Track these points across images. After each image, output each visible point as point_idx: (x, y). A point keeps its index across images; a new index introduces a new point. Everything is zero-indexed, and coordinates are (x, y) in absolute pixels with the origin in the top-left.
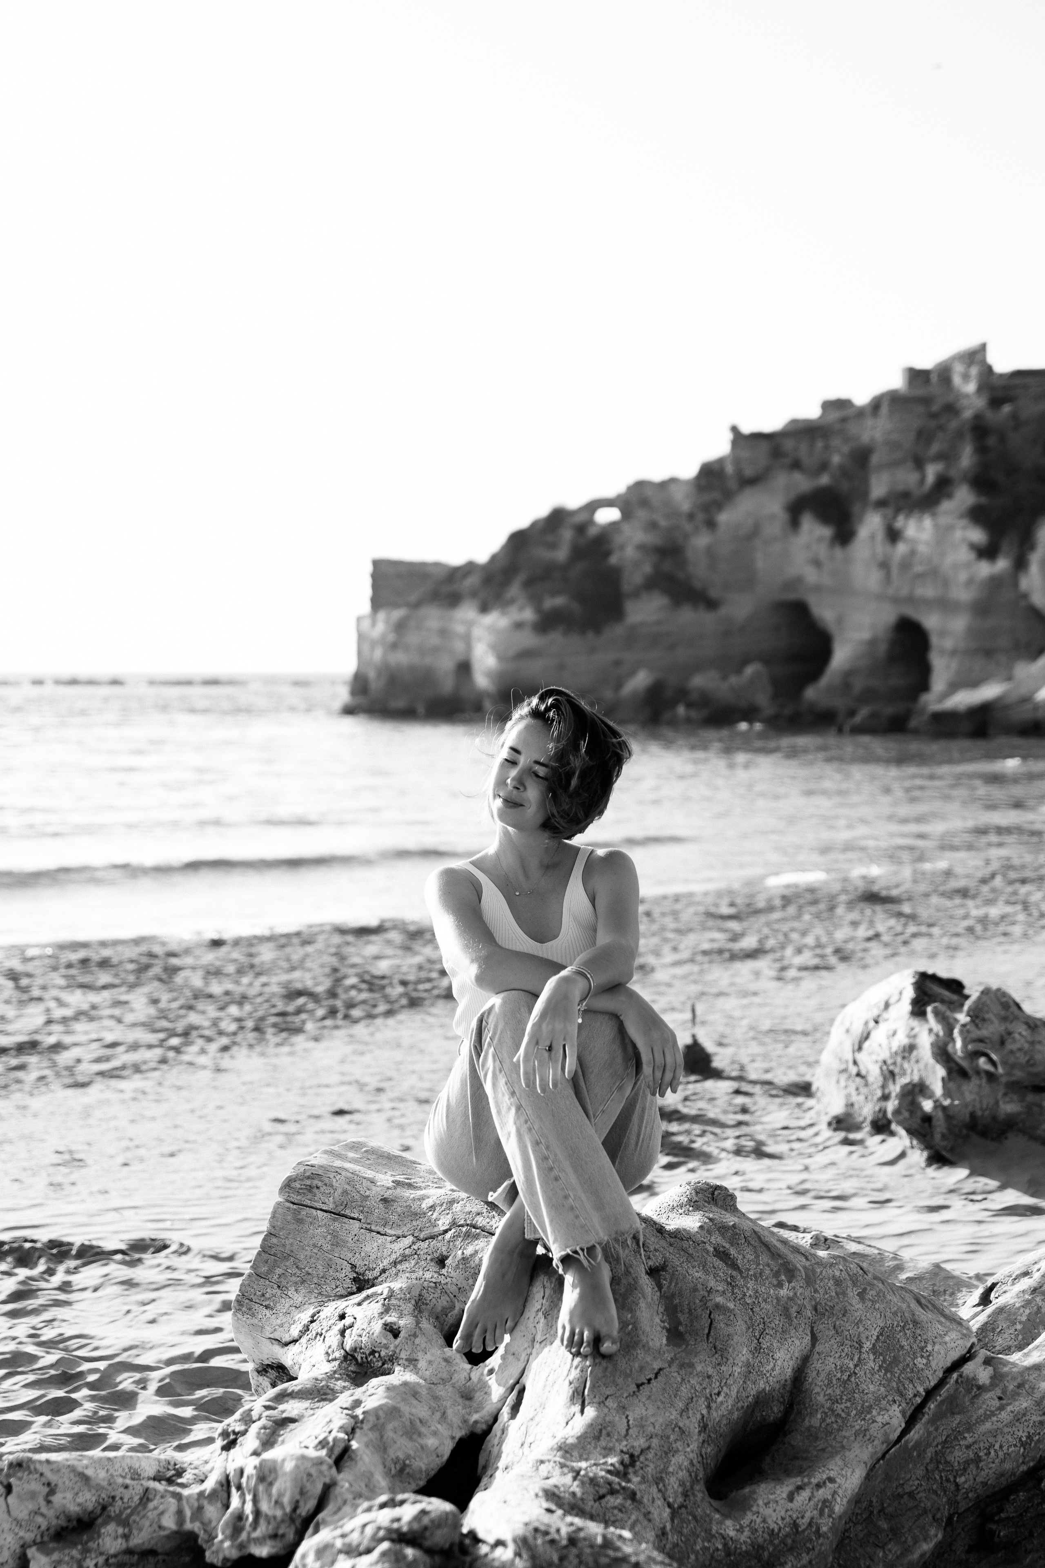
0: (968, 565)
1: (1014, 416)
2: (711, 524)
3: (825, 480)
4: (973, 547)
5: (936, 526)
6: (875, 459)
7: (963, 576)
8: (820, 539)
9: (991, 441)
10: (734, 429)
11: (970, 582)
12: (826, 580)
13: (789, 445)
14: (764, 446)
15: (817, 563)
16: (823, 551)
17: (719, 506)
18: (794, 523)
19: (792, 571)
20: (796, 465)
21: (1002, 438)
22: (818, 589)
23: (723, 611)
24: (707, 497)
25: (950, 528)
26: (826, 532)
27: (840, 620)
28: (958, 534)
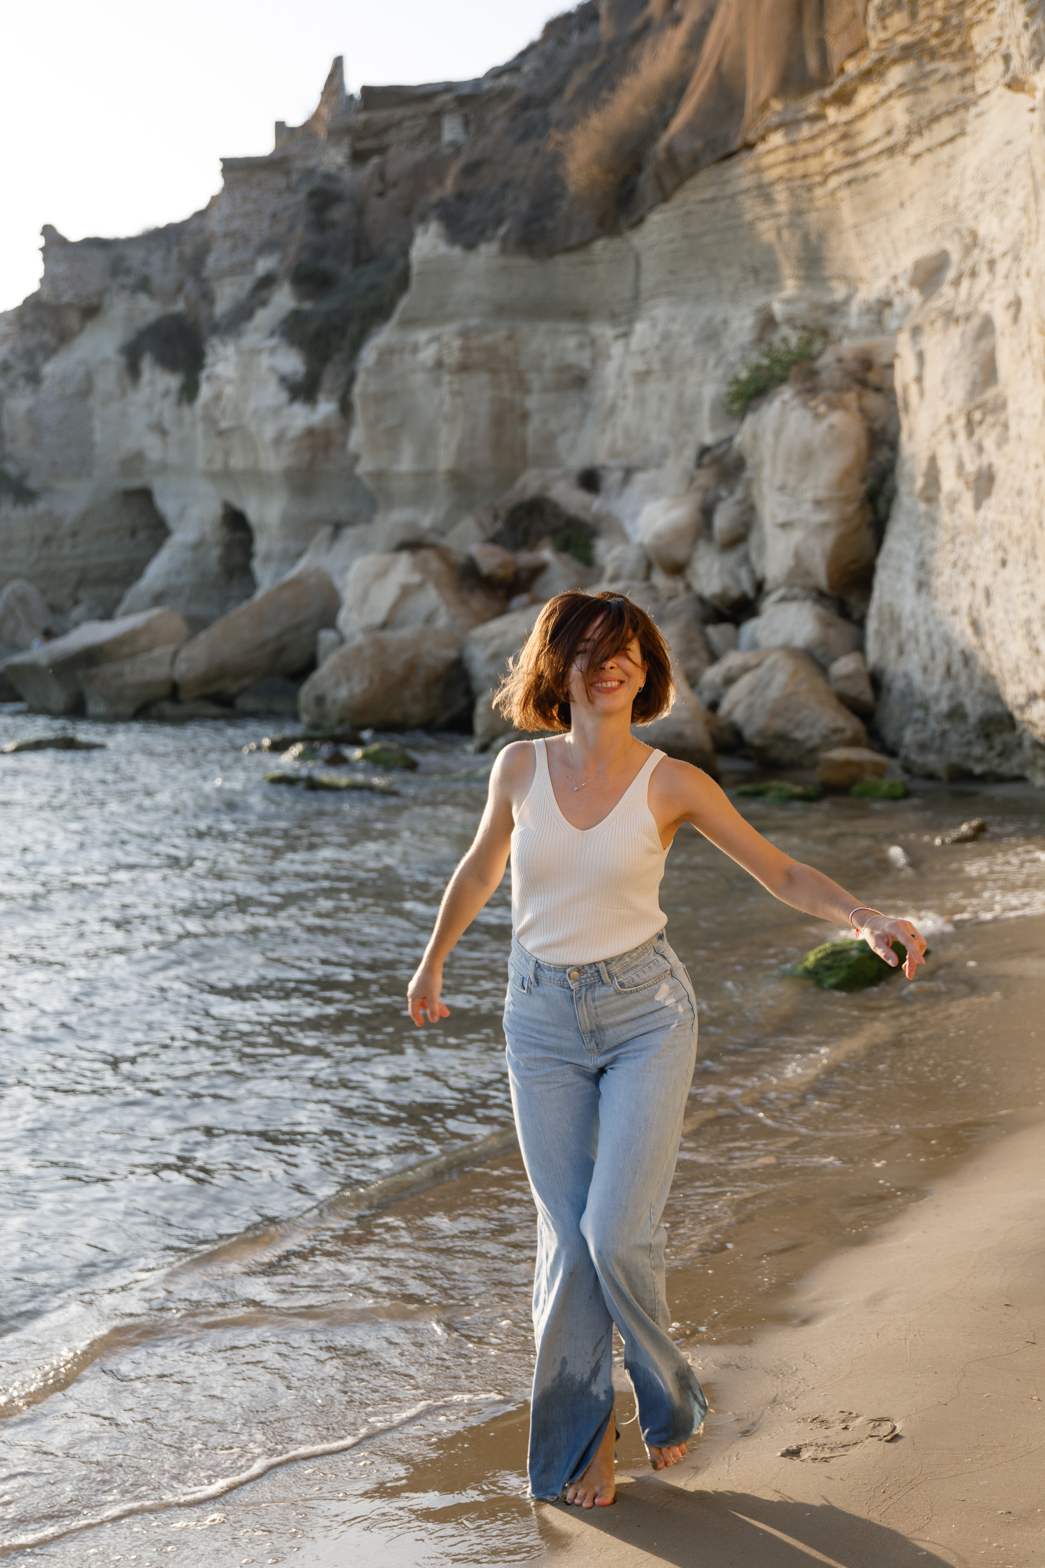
0: (276, 411)
1: (381, 175)
2: (34, 378)
3: (180, 306)
4: (283, 379)
5: (240, 352)
6: (212, 262)
7: (269, 431)
8: (166, 393)
9: (338, 213)
10: (48, 231)
11: (279, 440)
12: (174, 456)
13: (136, 256)
14: (100, 257)
15: (160, 430)
16: (167, 410)
17: (50, 352)
18: (133, 370)
19: (129, 444)
20: (144, 285)
21: (360, 211)
22: (163, 467)
23: (41, 506)
24: (32, 340)
25: (255, 352)
26: (173, 381)
27: (182, 513)
28: (265, 361)
